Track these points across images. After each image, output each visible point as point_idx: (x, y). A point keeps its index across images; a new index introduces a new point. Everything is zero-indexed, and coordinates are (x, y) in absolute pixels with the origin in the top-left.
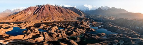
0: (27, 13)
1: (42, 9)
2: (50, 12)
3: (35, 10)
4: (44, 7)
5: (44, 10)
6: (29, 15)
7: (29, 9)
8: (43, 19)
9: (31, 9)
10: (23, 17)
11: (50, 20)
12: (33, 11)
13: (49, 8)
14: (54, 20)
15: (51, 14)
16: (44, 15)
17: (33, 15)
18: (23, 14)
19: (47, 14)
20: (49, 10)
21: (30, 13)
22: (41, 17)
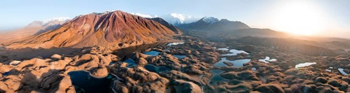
0: (80, 28)
1: (110, 20)
2: (128, 24)
3: (96, 21)
4: (115, 16)
5: (116, 22)
6: (87, 31)
7: (83, 20)
8: (120, 39)
9: (87, 19)
10: (73, 35)
11: (135, 42)
12: (92, 22)
13: (124, 17)
14: (142, 43)
15: (131, 30)
16: (118, 31)
17: (95, 31)
18: (71, 29)
19: (124, 29)
20: (126, 21)
21: (87, 27)
22: (115, 37)
